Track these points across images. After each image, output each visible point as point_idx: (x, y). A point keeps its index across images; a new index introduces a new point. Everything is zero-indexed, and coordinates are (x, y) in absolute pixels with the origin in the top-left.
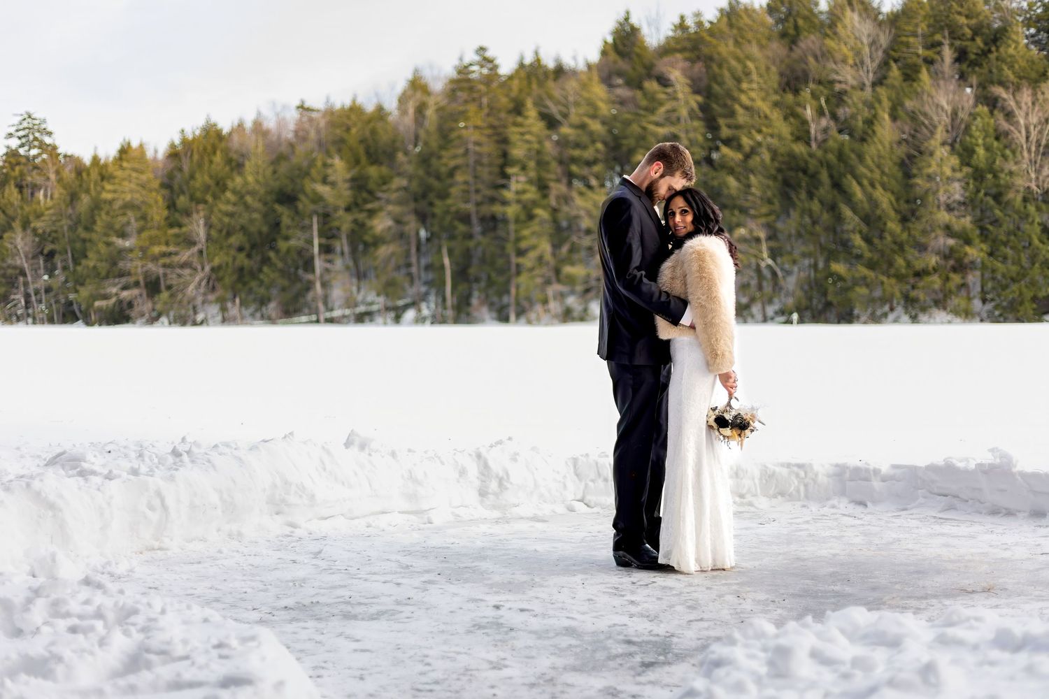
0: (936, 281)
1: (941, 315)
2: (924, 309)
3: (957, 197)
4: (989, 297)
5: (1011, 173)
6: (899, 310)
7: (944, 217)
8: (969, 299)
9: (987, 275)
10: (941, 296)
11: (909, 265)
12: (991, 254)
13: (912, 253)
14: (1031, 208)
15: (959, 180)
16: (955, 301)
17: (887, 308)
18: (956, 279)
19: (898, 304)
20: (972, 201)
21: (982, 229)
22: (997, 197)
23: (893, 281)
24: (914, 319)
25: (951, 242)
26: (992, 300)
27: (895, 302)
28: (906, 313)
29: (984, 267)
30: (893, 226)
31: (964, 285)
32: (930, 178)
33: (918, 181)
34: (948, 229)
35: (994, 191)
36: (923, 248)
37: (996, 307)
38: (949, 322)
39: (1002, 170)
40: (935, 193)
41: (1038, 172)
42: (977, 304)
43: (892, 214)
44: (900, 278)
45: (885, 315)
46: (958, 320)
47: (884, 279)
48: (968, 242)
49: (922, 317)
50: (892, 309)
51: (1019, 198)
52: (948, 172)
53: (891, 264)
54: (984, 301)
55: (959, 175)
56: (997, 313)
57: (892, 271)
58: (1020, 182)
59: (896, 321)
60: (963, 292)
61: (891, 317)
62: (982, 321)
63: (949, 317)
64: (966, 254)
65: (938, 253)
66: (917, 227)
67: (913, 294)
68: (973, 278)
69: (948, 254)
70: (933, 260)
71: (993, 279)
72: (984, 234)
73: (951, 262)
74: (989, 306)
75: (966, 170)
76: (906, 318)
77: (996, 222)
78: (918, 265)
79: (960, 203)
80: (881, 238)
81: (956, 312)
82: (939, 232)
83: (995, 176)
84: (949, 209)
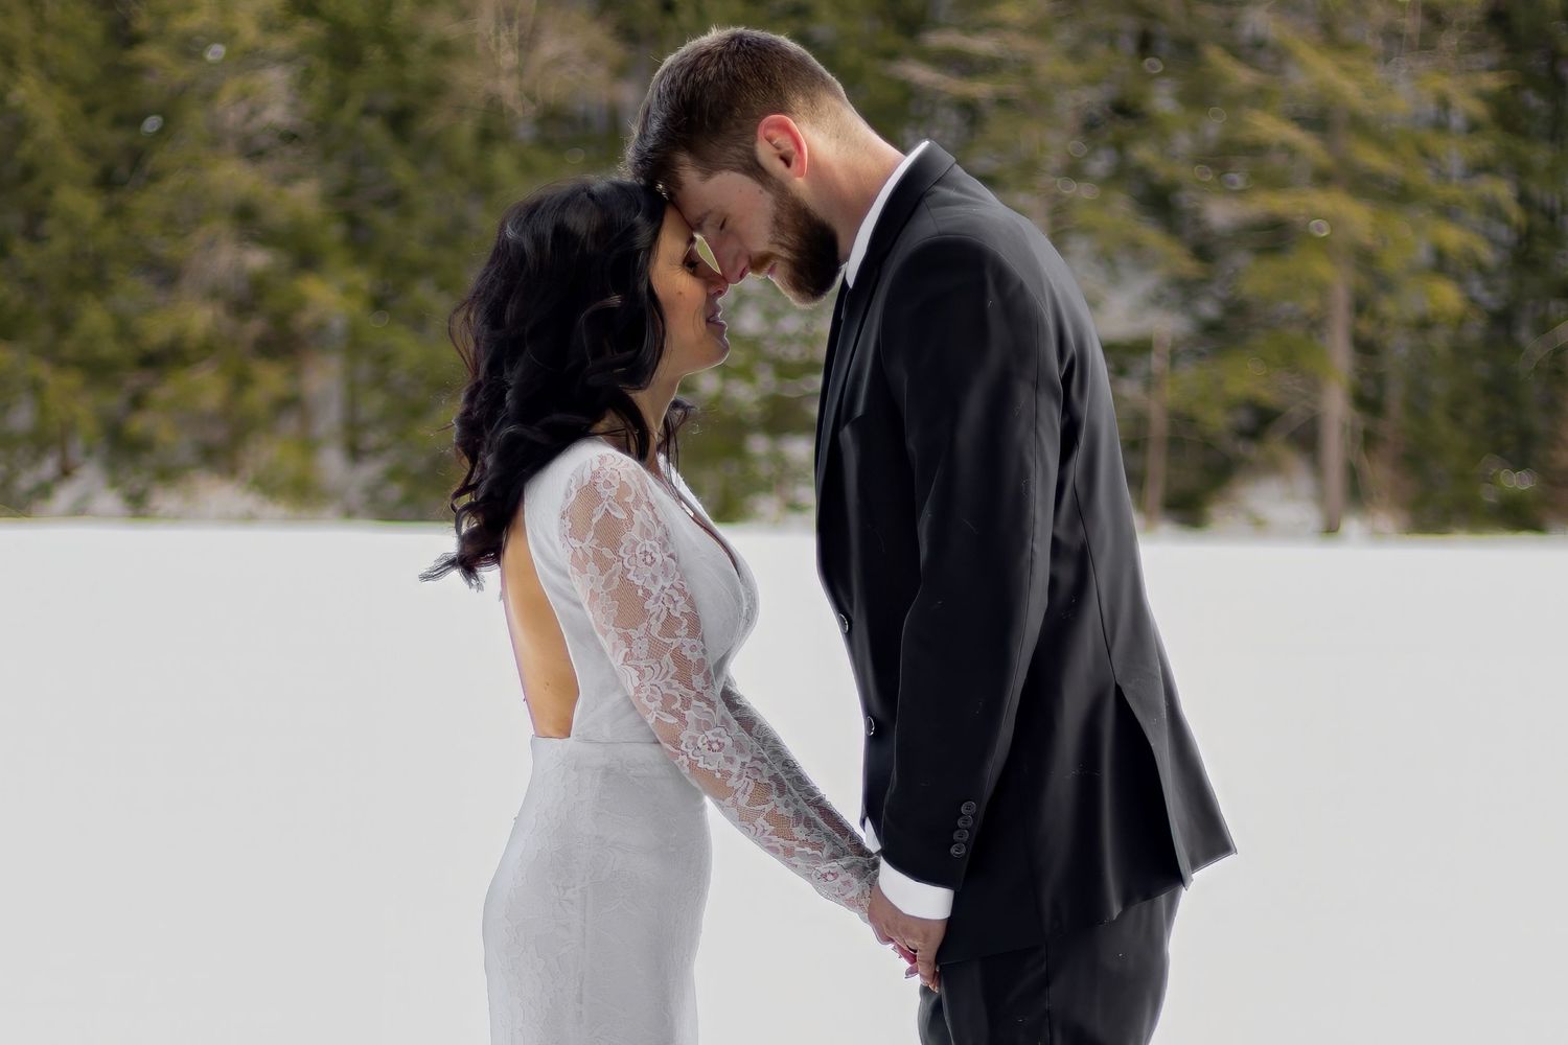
0: (206, 386)
1: (220, 494)
2: (168, 475)
3: (277, 113)
4: (372, 438)
5: (443, 50)
6: (90, 476)
7: (233, 177)
8: (309, 446)
9: (365, 369)
10: (218, 434)
11: (124, 330)
12: (378, 304)
13: (132, 290)
14: (503, 163)
15: (287, 59)
16: (269, 452)
17: (49, 467)
18: (271, 379)
19: (88, 452)
20: (323, 127)
21: (353, 222)
22: (399, 121)
23: (72, 380)
24: (137, 505)
25: (258, 259)
26: (378, 451)
27: (77, 446)
28: (114, 483)
29: (354, 344)
30: (77, 202)
31: (290, 404)
32: (190, 49)
33: (150, 54)
34: (247, 218)
35: (389, 101)
36: (167, 275)
37: (393, 475)
38: (249, 518)
39: (414, 38)
40: (209, 96)
41: (527, 43)
42: (332, 464)
43: (70, 159)
44: (97, 371)
45: (44, 491)
46: (280, 510)
47: (42, 370)
48: (307, 259)
49: (165, 500)
50: (66, 472)
51: (467, 129)
52: (249, 33)
53: (63, 323)
54: (355, 453)
55: (281, 44)
56: (395, 491)
57: (69, 347)
58: (467, 78)
59: (80, 511)
60: (290, 424)
61: (65, 496)
62: (349, 514)
63: (246, 501)
64: (300, 303)
65: (214, 294)
66: (148, 203)
67: (138, 424)
68: (324, 380)
69: (247, 299)
70: (199, 318)
71: (381, 382)
72: (360, 241)
73: (255, 327)
74: (371, 470)
75: (308, 29)
76: (109, 501)
77: (395, 200)
78: (157, 330)
79: (290, 137)
80: (33, 235)
81: (270, 486)
82: (221, 227)
83: (396, 57)
84: (253, 153)
